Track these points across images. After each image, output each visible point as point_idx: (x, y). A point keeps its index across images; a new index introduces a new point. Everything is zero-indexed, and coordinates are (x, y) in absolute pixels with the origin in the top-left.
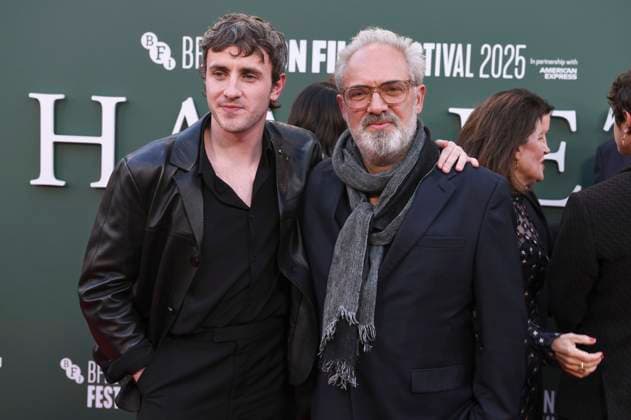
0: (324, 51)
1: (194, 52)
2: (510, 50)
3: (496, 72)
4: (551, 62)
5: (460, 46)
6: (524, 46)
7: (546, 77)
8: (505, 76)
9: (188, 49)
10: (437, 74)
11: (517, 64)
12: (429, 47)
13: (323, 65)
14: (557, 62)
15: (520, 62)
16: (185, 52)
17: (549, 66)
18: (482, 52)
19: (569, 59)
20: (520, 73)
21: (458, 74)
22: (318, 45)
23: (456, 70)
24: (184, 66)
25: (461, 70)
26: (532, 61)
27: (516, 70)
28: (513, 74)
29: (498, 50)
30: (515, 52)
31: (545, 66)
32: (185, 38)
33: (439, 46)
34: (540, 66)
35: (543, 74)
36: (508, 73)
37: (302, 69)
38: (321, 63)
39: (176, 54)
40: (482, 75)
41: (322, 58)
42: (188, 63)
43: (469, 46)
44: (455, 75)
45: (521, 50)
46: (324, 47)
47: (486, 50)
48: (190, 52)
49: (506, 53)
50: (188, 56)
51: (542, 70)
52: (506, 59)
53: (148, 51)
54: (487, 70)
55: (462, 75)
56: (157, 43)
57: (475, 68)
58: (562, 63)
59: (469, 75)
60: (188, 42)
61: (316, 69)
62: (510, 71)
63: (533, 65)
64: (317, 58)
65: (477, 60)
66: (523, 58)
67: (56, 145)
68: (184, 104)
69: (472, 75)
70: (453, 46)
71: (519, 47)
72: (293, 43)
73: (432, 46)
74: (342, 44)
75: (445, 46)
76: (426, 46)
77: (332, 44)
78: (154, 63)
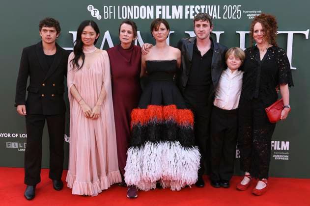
0: (161, 10)
1: (109, 12)
2: (235, 7)
3: (230, 17)
4: (251, 12)
5: (215, 6)
6: (240, 6)
8: (233, 18)
9: (106, 11)
13: (161, 15)
14: (254, 12)
15: (239, 12)
16: (105, 12)
17: (250, 14)
18: (224, 9)
19: (258, 11)
20: (239, 17)
21: (215, 17)
22: (158, 7)
23: (214, 16)
24: (105, 18)
25: (216, 16)
26: (244, 12)
27: (238, 15)
29: (230, 7)
30: (237, 8)
32: (105, 7)
33: (207, 6)
35: (248, 17)
36: (234, 17)
37: (152, 17)
38: (160, 15)
39: (102, 13)
40: (224, 18)
41: (160, 13)
42: (106, 17)
43: (219, 6)
46: (161, 8)
47: (225, 7)
48: (107, 12)
49: (233, 9)
50: (106, 13)
51: (248, 15)
52: (233, 11)
53: (90, 12)
54: (226, 16)
56: (93, 9)
57: (221, 15)
58: (256, 12)
59: (219, 18)
60: (106, 8)
61: (158, 17)
62: (235, 16)
64: (158, 13)
65: (222, 11)
66: (240, 11)
68: (106, 33)
69: (220, 18)
70: (212, 6)
71: (238, 6)
72: (148, 7)
73: (204, 6)
74: (168, 7)
75: (209, 6)
76: (202, 6)
77: (164, 7)
78: (93, 17)
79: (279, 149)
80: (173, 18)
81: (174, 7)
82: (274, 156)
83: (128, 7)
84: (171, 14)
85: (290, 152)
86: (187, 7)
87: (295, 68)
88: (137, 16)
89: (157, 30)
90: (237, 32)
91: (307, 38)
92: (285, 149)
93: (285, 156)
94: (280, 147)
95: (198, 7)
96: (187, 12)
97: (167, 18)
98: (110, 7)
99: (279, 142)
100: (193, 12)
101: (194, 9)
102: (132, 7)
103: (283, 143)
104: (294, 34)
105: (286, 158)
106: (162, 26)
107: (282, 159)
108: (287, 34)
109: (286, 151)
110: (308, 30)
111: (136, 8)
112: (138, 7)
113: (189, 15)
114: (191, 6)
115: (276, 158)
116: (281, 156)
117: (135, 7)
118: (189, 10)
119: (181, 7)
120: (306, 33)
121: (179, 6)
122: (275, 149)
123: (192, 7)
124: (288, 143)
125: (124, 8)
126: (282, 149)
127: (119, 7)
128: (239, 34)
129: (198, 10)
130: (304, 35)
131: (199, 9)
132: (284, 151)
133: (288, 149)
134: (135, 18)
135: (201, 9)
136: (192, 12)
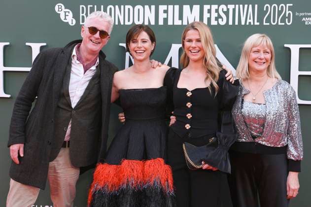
0: (166, 12)
1: (87, 14)
2: (282, 7)
3: (274, 22)
4: (309, 14)
5: (250, 6)
6: (291, 5)
7: (306, 24)
8: (280, 24)
9: (83, 13)
10: (237, 23)
11: (287, 16)
12: (231, 7)
13: (166, 20)
15: (289, 14)
16: (81, 15)
17: (308, 16)
18: (265, 9)
20: (289, 22)
21: (250, 23)
22: (162, 8)
23: (248, 21)
24: (81, 23)
25: (251, 21)
26: (297, 14)
27: (287, 19)
28: (285, 22)
29: (275, 7)
30: (286, 9)
31: (305, 16)
32: (81, 6)
33: (237, 6)
34: (302, 17)
35: (304, 21)
36: (281, 22)
37: (153, 23)
38: (164, 19)
39: (76, 16)
40: (265, 24)
41: (165, 15)
42: (83, 21)
43: (256, 6)
44: (248, 24)
45: (289, 6)
46: (166, 9)
47: (267, 7)
48: (84, 15)
49: (280, 9)
50: (83, 17)
51: (304, 19)
52: (280, 13)
53: (59, 15)
54: (268, 20)
55: (252, 24)
57: (260, 19)
59: (257, 23)
60: (83, 8)
61: (161, 22)
62: (283, 20)
63: (298, 16)
64: (162, 16)
65: (261, 14)
66: (290, 12)
67: (5, 72)
69: (258, 24)
70: (246, 6)
71: (288, 5)
72: (147, 7)
73: (233, 6)
74: (177, 7)
75: (241, 6)
76: (229, 6)
77: (171, 7)
78: (63, 22)
80: (185, 23)
81: (186, 8)
83: (117, 7)
84: (181, 18)
86: (206, 7)
88: (129, 21)
89: (135, 41)
90: (286, 45)
95: (223, 7)
96: (206, 15)
97: (175, 24)
98: (89, 6)
100: (216, 15)
101: (217, 11)
102: (122, 7)
106: (144, 35)
111: (129, 9)
112: (131, 7)
113: (209, 19)
114: (212, 6)
117: (127, 7)
118: (209, 11)
119: (196, 8)
121: (194, 6)
123: (214, 7)
125: (111, 9)
127: (102, 6)
128: (289, 49)
129: (224, 12)
131: (225, 10)
134: (127, 23)
135: (228, 9)
136: (214, 15)
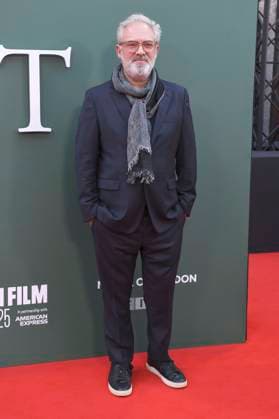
79: (27, 302)
82: (18, 319)
85: (50, 307)
87: (49, 130)
91: (68, 65)
92: (40, 302)
93: (41, 316)
94: (30, 297)
99: (26, 288)
103: (35, 288)
104: (41, 56)
105: (43, 320)
107: (34, 323)
108: (27, 56)
109: (42, 305)
110: (70, 49)
115: (21, 324)
116: (32, 317)
120: (66, 54)
122: (19, 303)
124: (44, 288)
126: (34, 302)
130: (61, 59)
132: (37, 306)
133: (45, 301)
